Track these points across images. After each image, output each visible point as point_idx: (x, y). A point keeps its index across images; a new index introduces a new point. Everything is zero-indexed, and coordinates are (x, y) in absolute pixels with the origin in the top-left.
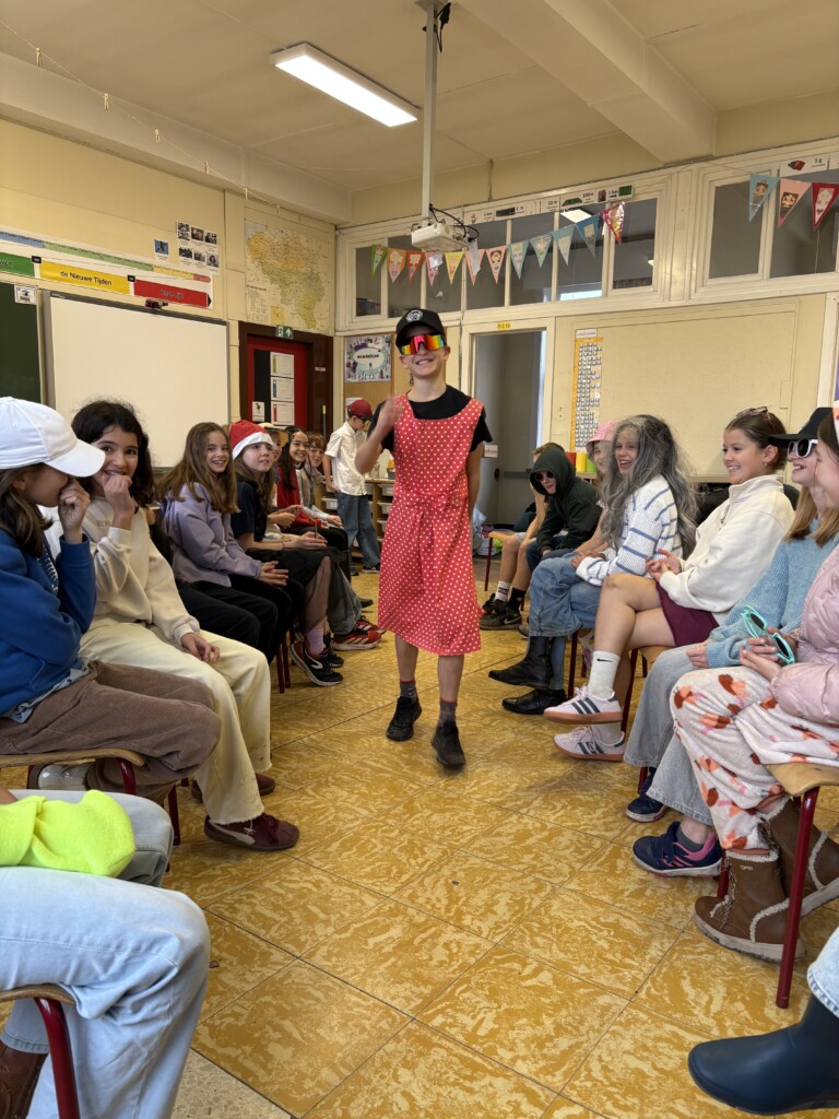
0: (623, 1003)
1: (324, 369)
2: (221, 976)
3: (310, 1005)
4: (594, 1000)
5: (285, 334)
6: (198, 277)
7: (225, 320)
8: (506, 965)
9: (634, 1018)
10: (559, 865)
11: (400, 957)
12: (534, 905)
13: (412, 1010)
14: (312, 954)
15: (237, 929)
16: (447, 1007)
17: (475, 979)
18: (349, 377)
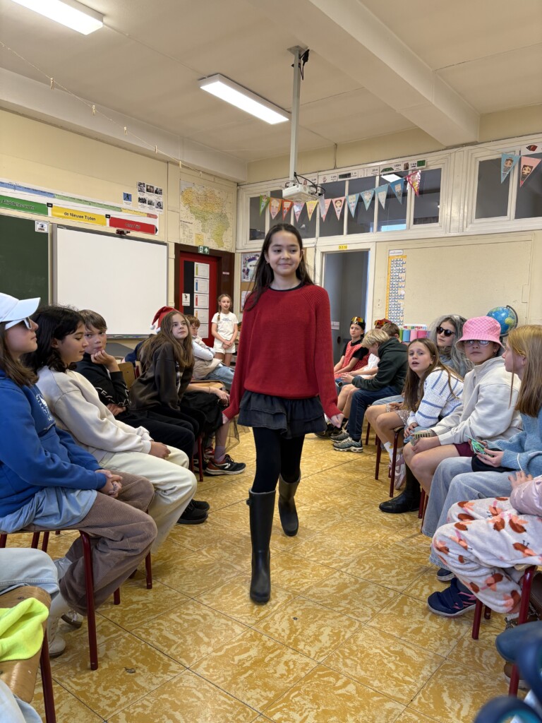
0: (402, 708)
1: (228, 273)
2: (136, 679)
3: (193, 702)
4: (383, 705)
5: (204, 251)
6: (150, 216)
7: (166, 242)
8: (325, 679)
9: (409, 718)
10: (365, 609)
11: (255, 670)
12: (346, 637)
13: (261, 708)
14: (197, 666)
15: (149, 647)
16: (284, 707)
17: (304, 687)
18: (244, 278)
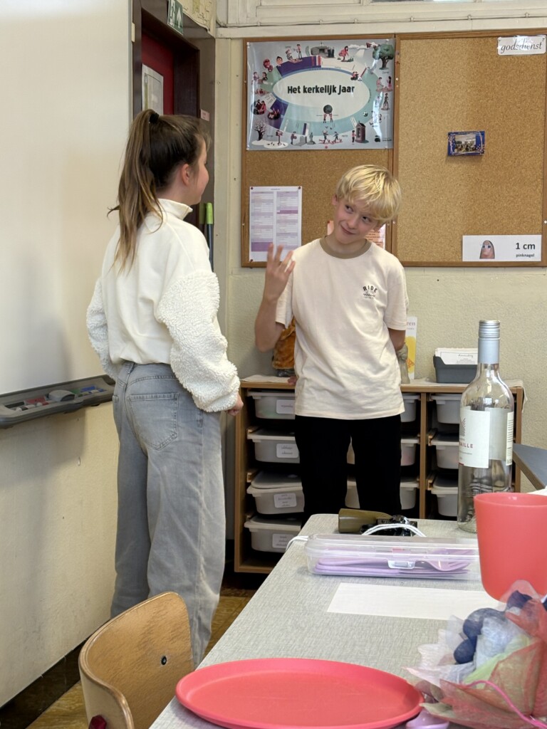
5: (176, 21)
18: (260, 138)
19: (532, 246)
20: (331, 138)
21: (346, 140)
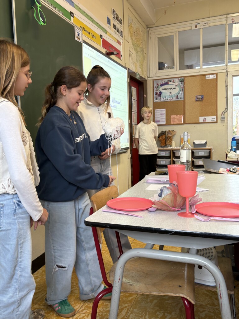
1: (146, 96)
5: (138, 77)
6: (118, 42)
7: (126, 67)
18: (157, 99)
19: (214, 118)
20: (171, 98)
21: (175, 99)
